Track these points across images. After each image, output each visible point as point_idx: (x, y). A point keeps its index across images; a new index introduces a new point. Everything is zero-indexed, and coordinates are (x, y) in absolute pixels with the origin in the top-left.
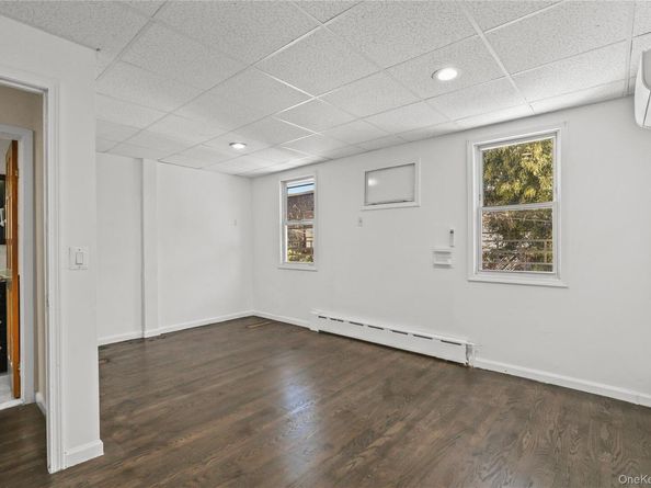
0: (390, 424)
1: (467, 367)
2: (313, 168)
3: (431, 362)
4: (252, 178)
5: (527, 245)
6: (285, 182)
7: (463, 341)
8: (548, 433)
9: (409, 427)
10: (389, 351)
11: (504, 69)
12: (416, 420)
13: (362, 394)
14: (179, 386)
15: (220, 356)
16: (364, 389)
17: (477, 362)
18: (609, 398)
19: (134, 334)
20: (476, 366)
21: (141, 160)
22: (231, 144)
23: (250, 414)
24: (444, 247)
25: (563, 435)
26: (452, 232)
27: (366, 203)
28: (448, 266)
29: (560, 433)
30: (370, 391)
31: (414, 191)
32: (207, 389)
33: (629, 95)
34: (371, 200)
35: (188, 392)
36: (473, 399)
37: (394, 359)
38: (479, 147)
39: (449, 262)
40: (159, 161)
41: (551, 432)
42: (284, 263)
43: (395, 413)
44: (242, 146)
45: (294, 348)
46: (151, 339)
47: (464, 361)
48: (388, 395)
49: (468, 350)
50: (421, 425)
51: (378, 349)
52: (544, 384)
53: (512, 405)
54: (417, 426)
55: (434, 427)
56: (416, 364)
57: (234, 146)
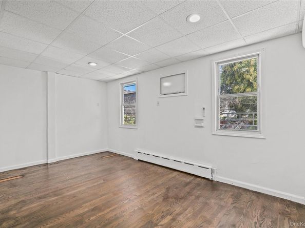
0: (163, 217)
1: (212, 181)
2: (135, 77)
3: (193, 178)
4: (107, 82)
5: (247, 116)
6: (122, 84)
7: (210, 167)
8: (254, 224)
9: (174, 219)
10: (172, 171)
11: (227, 15)
12: (179, 214)
13: (152, 197)
14: (55, 191)
15: (83, 173)
16: (154, 194)
17: (217, 178)
18: (289, 201)
19: (43, 162)
20: (217, 180)
21: (47, 72)
22: (89, 63)
23: (86, 210)
24: (200, 117)
25: (262, 225)
26: (204, 109)
27: (161, 94)
28: (201, 127)
29: (261, 224)
30: (156, 195)
31: (184, 87)
32: (68, 194)
33: (299, 32)
34: (163, 93)
35: (57, 196)
36: (213, 201)
37: (173, 175)
38: (218, 63)
39: (202, 124)
40: (56, 73)
41: (256, 223)
42: (122, 124)
43: (168, 210)
44: (95, 64)
45: (122, 170)
46: (51, 164)
47: (210, 177)
48: (166, 198)
49: (212, 171)
50: (181, 218)
51: (166, 170)
52: (253, 192)
53: (234, 205)
54: (179, 219)
55: (188, 219)
56: (185, 179)
57: (91, 64)
